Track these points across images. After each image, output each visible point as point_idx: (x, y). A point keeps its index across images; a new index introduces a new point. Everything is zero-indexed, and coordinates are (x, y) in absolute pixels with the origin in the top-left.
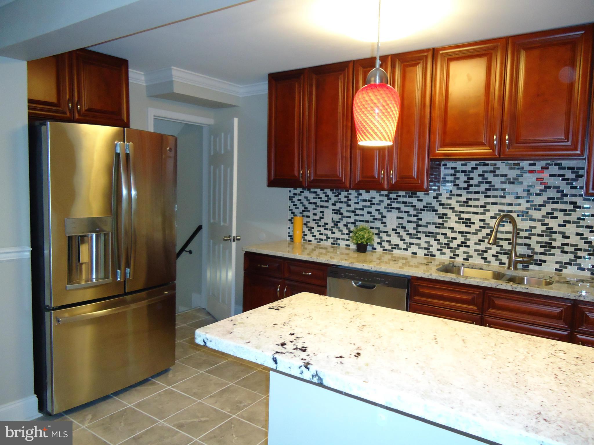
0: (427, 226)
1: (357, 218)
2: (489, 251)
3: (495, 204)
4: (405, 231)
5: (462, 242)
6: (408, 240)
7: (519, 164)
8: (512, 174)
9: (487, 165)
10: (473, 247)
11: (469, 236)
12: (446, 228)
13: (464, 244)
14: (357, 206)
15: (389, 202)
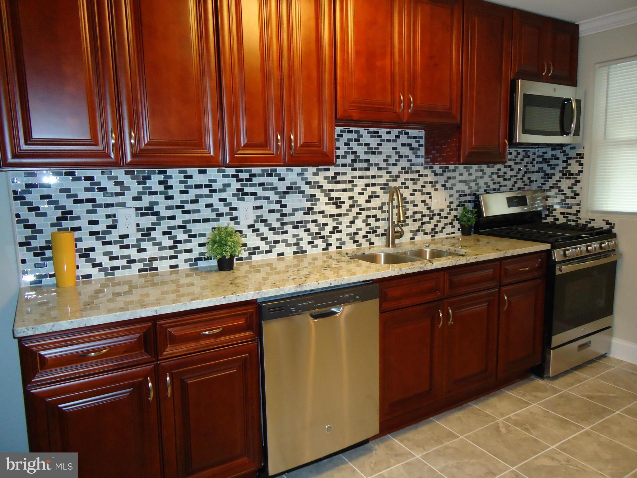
0: (293, 215)
1: (187, 217)
2: (359, 232)
3: (361, 177)
4: (266, 226)
5: (334, 228)
6: (272, 237)
7: (377, 132)
8: (373, 142)
9: (351, 132)
10: (345, 231)
11: (340, 219)
12: (315, 213)
13: (336, 230)
14: (185, 197)
15: (239, 185)
